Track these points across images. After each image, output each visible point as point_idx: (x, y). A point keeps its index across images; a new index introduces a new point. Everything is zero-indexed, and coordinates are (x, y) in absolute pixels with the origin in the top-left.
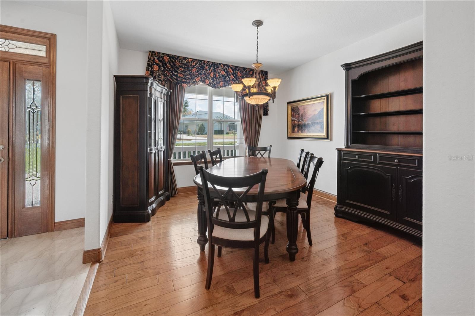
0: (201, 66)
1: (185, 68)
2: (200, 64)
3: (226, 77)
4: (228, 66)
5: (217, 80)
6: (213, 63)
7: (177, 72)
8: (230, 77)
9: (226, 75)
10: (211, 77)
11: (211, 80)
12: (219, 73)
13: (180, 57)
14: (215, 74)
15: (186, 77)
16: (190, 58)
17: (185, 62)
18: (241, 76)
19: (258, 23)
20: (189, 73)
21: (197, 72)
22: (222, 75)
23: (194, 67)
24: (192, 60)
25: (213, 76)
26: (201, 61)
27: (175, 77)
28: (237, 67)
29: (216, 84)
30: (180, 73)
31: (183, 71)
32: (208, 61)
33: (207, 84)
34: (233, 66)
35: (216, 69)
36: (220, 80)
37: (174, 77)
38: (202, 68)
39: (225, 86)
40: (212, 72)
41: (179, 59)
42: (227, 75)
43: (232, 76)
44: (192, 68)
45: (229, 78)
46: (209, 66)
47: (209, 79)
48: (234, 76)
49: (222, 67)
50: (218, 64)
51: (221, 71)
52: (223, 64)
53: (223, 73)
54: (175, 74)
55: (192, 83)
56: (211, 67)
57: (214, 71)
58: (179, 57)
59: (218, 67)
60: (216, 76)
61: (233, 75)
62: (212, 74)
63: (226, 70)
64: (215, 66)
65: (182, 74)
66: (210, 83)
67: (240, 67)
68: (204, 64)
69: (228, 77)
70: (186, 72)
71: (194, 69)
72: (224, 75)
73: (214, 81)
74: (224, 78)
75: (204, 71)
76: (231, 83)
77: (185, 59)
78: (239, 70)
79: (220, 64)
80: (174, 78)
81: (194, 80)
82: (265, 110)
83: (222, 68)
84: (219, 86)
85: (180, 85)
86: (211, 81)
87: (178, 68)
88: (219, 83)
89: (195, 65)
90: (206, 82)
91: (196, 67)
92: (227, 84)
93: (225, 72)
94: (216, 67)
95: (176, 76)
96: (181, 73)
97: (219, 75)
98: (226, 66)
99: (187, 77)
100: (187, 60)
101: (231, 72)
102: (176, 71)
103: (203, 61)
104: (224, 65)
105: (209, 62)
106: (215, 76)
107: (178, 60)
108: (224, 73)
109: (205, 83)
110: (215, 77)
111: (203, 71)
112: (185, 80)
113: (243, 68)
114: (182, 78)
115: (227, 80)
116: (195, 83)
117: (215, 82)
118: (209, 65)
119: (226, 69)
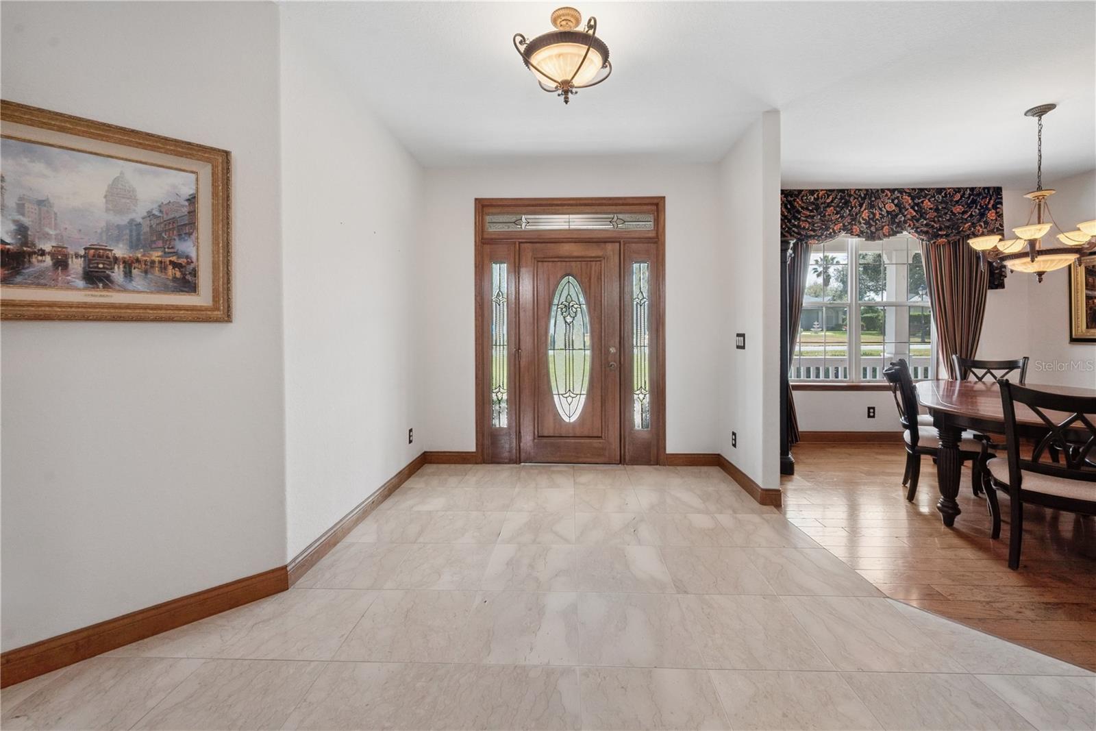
0: (843, 201)
1: (811, 211)
2: (841, 198)
3: (897, 215)
4: (901, 191)
5: (876, 224)
6: (867, 190)
7: (799, 219)
8: (906, 213)
9: (897, 210)
10: (863, 219)
11: (863, 225)
12: (881, 209)
13: (803, 190)
14: (873, 213)
15: (813, 226)
16: (822, 190)
17: (812, 198)
18: (931, 209)
19: (1041, 111)
20: (819, 217)
21: (837, 214)
22: (887, 211)
23: (829, 205)
24: (826, 193)
25: (868, 217)
26: (842, 191)
27: (796, 230)
28: (922, 190)
29: (875, 233)
30: (803, 221)
31: (810, 215)
32: (857, 190)
33: (857, 235)
34: (913, 189)
35: (873, 201)
36: (883, 222)
37: (794, 229)
38: (847, 203)
39: (894, 233)
40: (865, 209)
41: (801, 195)
42: (900, 211)
43: (913, 211)
44: (826, 207)
45: (905, 216)
46: (860, 199)
47: (860, 223)
48: (915, 211)
49: (887, 195)
50: (878, 190)
51: (885, 205)
52: (888, 190)
53: (891, 207)
54: (796, 223)
55: (826, 237)
56: (864, 199)
57: (871, 206)
58: (800, 191)
59: (878, 198)
60: (874, 215)
61: (912, 208)
62: (865, 215)
63: (896, 201)
64: (870, 196)
65: (808, 222)
66: (862, 232)
67: (929, 190)
68: (850, 196)
69: (903, 214)
70: (812, 217)
71: (830, 210)
72: (894, 211)
73: (871, 226)
74: (892, 218)
75: (850, 211)
76: (910, 226)
77: (812, 192)
78: (926, 195)
79: (883, 191)
80: (794, 231)
81: (831, 230)
82: (997, 276)
83: (889, 199)
84: (881, 235)
85: (804, 242)
86: (865, 226)
87: (799, 212)
88: (882, 229)
89: (832, 202)
90: (854, 230)
91: (833, 204)
92: (899, 229)
93: (896, 205)
94: (873, 199)
95: (798, 227)
96: (806, 221)
97: (880, 214)
98: (896, 192)
99: (816, 225)
100: (815, 196)
101: (908, 201)
102: (796, 218)
103: (847, 190)
104: (892, 191)
105: (859, 190)
106: (872, 216)
107: (800, 197)
108: (894, 208)
109: (852, 232)
110: (872, 219)
111: (847, 211)
112: (812, 233)
113: (937, 189)
114: (808, 229)
115: (901, 221)
116: (833, 235)
117: (873, 229)
118: (860, 196)
119: (898, 198)
